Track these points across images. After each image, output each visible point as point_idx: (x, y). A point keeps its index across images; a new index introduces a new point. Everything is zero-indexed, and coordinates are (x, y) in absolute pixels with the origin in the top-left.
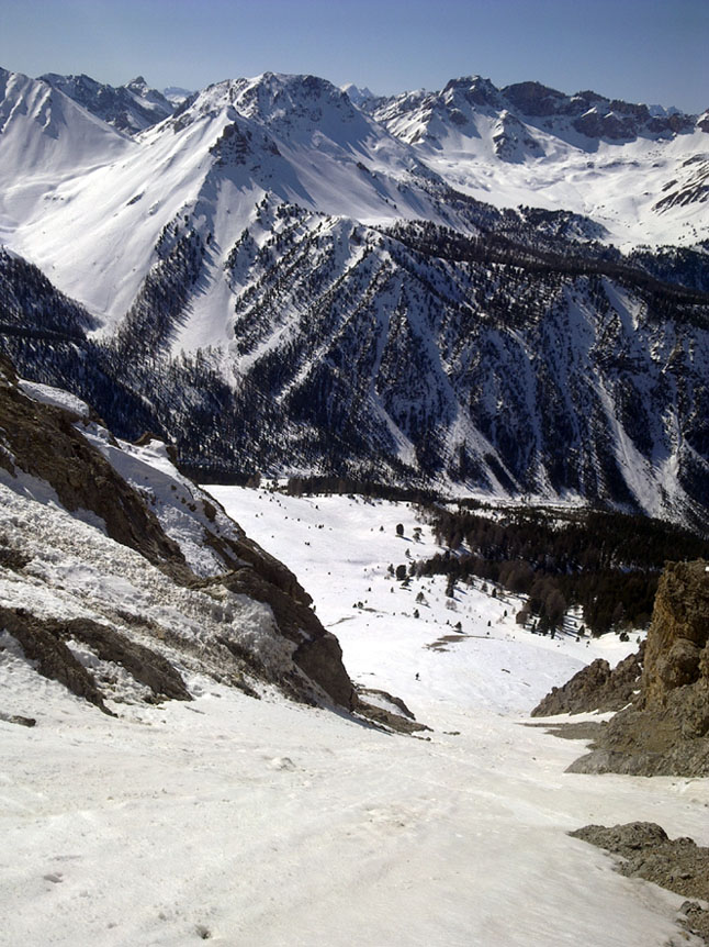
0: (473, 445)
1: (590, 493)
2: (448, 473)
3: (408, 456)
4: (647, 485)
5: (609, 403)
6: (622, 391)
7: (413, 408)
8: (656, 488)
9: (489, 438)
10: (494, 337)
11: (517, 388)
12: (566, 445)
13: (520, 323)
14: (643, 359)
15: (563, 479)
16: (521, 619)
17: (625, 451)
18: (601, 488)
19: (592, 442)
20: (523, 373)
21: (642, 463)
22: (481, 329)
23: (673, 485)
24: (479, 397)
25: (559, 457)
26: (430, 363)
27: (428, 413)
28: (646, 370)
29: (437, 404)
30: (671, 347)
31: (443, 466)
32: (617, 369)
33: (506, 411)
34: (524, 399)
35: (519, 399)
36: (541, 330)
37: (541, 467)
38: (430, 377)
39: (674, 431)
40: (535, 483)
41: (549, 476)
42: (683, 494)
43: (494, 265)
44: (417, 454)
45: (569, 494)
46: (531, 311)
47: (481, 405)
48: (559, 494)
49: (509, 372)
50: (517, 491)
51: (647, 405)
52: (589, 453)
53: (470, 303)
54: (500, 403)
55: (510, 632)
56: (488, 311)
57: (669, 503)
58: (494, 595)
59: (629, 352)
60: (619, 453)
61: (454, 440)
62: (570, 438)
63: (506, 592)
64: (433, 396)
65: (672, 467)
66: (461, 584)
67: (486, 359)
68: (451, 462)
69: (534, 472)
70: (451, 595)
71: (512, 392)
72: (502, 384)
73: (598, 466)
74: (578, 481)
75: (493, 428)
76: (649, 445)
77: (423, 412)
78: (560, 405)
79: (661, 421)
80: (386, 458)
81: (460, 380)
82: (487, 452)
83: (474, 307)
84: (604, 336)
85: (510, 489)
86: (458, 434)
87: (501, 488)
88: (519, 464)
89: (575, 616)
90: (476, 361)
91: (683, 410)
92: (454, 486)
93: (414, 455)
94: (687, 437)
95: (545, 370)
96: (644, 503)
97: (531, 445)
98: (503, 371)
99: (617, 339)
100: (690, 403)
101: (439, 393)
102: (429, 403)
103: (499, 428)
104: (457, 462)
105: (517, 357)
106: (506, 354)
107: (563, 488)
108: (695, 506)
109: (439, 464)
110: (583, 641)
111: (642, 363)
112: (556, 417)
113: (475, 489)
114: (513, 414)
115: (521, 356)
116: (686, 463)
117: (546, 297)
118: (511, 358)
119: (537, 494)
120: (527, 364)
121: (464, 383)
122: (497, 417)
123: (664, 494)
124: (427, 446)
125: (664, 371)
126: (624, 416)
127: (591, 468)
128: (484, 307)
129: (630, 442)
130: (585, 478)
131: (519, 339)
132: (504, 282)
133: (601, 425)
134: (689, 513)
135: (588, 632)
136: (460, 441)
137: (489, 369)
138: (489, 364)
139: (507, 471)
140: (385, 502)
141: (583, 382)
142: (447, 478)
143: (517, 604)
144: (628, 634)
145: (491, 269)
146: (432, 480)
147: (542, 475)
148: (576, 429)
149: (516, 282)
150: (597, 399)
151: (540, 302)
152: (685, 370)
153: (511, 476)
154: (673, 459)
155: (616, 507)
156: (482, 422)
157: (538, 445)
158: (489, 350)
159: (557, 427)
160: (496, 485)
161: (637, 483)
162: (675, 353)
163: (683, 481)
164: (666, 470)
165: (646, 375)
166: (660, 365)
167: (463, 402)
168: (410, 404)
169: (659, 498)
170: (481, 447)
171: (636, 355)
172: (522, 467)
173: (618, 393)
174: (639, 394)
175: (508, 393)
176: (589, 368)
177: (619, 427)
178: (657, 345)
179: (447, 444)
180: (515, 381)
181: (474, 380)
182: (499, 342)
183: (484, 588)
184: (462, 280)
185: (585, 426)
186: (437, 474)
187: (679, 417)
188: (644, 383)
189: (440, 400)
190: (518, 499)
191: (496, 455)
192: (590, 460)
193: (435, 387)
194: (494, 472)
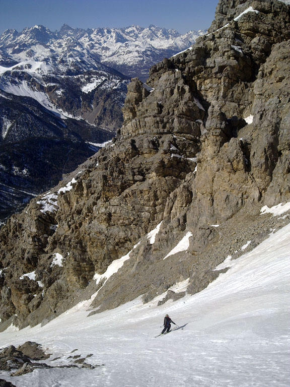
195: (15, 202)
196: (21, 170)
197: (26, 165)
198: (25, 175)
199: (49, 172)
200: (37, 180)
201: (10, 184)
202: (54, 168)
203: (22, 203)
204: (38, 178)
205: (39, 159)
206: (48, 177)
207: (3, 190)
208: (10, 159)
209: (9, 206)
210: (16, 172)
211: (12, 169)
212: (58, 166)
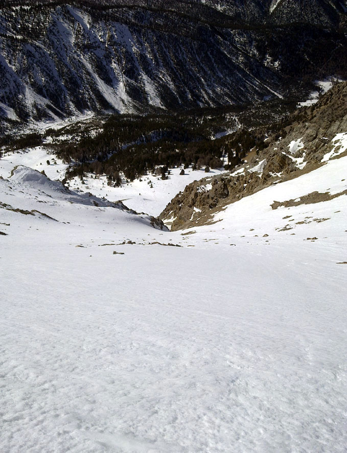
0: (39, 102)
1: (94, 109)
2: (33, 118)
3: (12, 115)
4: (115, 99)
5: (89, 66)
6: (92, 59)
7: (6, 92)
8: (119, 99)
9: (45, 97)
10: (29, 47)
11: (48, 69)
12: (77, 90)
13: (38, 37)
14: (97, 42)
15: (82, 106)
16: (109, 184)
17: (102, 86)
18: (98, 106)
19: (88, 86)
20: (48, 61)
21: (110, 90)
22: (22, 45)
23: (125, 96)
24: (33, 78)
25: (76, 97)
26: (5, 68)
27: (14, 93)
28: (99, 47)
29: (15, 87)
30: (106, 34)
31: (30, 116)
32: (87, 50)
33: (47, 82)
34: (52, 74)
35: (51, 74)
36: (48, 38)
37: (71, 103)
38: (8, 75)
39: (118, 72)
40: (71, 111)
41: (75, 107)
42: (130, 99)
43: (14, 9)
44: (16, 113)
45: (86, 111)
46: (41, 30)
47: (35, 82)
48: (82, 113)
49: (42, 63)
50: (65, 117)
51: (105, 63)
52: (88, 91)
53: (10, 31)
54: (43, 79)
55: (108, 190)
56: (21, 34)
57: (126, 104)
58: (96, 178)
59: (90, 40)
60: (100, 88)
61: (30, 102)
62: (78, 86)
63: (98, 175)
64: (12, 84)
65: (122, 88)
66: (84, 178)
67: (30, 59)
68: (33, 112)
69: (68, 106)
70: (84, 183)
71: (46, 72)
72: (41, 69)
73: (94, 97)
74: (87, 104)
75: (44, 91)
76: (110, 81)
77: (11, 93)
78: (69, 73)
79: (112, 68)
80: (3, 119)
81: (22, 73)
82: (46, 103)
83: (13, 33)
84: (77, 35)
85: (62, 117)
86: (30, 98)
87: (58, 118)
88: (61, 105)
89: (122, 175)
90: (26, 62)
91: (119, 62)
92: (38, 123)
93: (15, 114)
94: (124, 73)
95: (57, 57)
96: (116, 107)
97: (63, 94)
98: (40, 63)
99: (83, 35)
100: (121, 58)
101: (15, 82)
102: (12, 88)
103: (47, 91)
104: (35, 112)
105: (43, 54)
106: (37, 55)
107: (82, 110)
108: (135, 102)
109: (27, 115)
110: (129, 184)
111: (97, 44)
112: (69, 78)
113: (47, 122)
114: (51, 82)
115: (44, 53)
116: (127, 85)
117: (45, 21)
118: (40, 56)
119: (73, 116)
120: (48, 56)
121: (24, 74)
122: (44, 86)
123: (123, 101)
124: (19, 108)
125: (107, 46)
126: (97, 70)
127: (91, 98)
128: (18, 33)
129: (103, 82)
130: (90, 103)
131: (40, 45)
132: (22, 17)
133: (89, 77)
134: (134, 107)
135: (129, 180)
136: (33, 102)
137: (32, 64)
138: (32, 61)
139: (58, 110)
140: (30, 149)
141: (75, 59)
142: (34, 121)
143: (104, 178)
144: (141, 179)
145: (13, 11)
146: (28, 124)
147: (72, 107)
148: (79, 82)
149: (28, 16)
150: (84, 66)
151: (43, 24)
152: (115, 43)
153: (60, 111)
154: (121, 84)
155: (106, 112)
156: (39, 90)
157: (66, 93)
158: (29, 55)
159: (71, 83)
160: (56, 117)
161: (111, 99)
162: (109, 36)
163: (129, 93)
164: (120, 90)
165: (100, 49)
166: (104, 43)
167: (27, 83)
168: (4, 90)
169: (121, 103)
170: (43, 102)
171: (92, 41)
172: (63, 106)
173: (91, 61)
174: (100, 59)
175: (45, 73)
176: (75, 52)
177: (96, 76)
178: (100, 34)
179: (28, 105)
180: (46, 66)
181: (27, 71)
182: (32, 49)
183: (92, 177)
184: (2, 20)
185: (83, 79)
186: (28, 120)
187: (119, 65)
188: (101, 53)
189: (16, 85)
190: (67, 120)
191: (50, 104)
192: (89, 94)
193: (12, 79)
194: (52, 112)
195: (255, 97)
196: (273, 62)
197: (280, 57)
198: (275, 68)
199: (303, 70)
200: (286, 77)
201: (257, 75)
202: (310, 66)
203: (261, 100)
204: (288, 76)
205: (297, 52)
206: (299, 77)
207: (249, 81)
208: (266, 46)
209: (248, 99)
210: (268, 63)
211: (264, 58)
212: (316, 65)
